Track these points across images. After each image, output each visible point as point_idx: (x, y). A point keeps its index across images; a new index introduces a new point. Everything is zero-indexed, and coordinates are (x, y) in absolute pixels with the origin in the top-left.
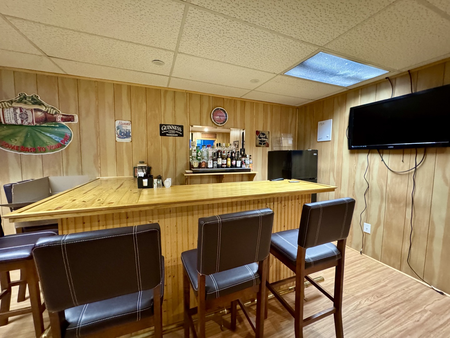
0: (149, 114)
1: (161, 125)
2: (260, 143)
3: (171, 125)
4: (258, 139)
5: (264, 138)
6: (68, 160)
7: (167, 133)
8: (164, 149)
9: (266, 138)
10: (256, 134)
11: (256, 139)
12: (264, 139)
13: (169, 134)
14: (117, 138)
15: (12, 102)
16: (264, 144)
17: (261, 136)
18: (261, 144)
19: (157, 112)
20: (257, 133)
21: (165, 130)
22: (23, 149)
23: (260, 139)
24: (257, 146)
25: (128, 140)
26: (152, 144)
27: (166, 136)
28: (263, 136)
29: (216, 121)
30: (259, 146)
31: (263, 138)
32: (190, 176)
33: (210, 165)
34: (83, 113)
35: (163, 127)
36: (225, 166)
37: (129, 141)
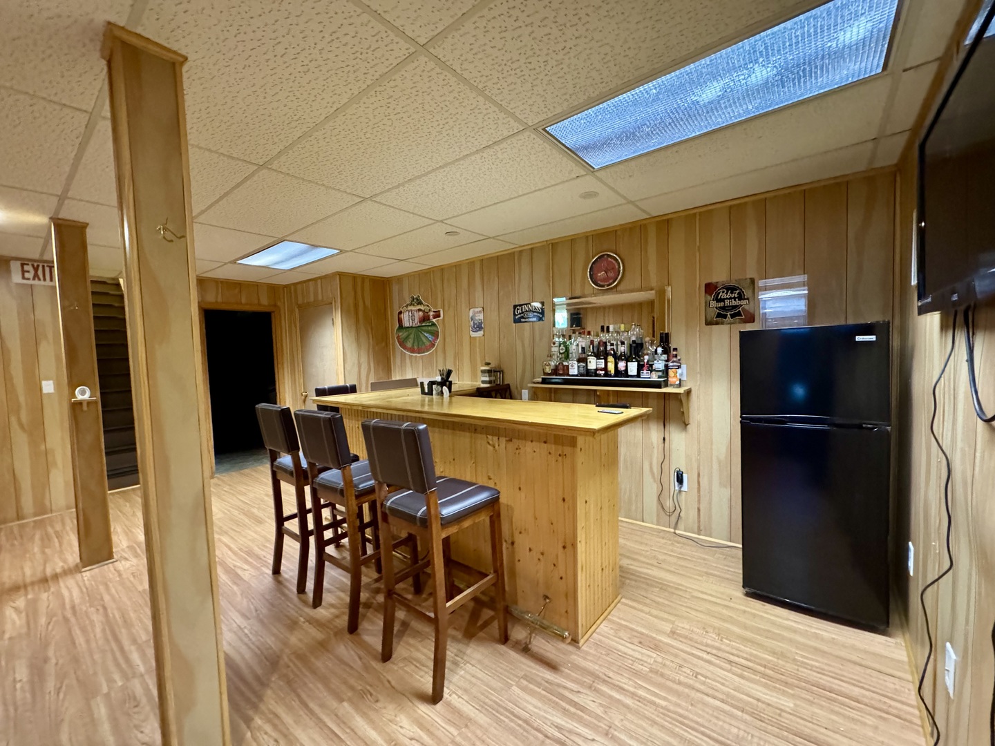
0: (501, 294)
1: (515, 307)
2: (719, 315)
3: (526, 304)
4: (714, 304)
5: (735, 298)
6: (437, 358)
7: (522, 317)
8: (519, 343)
9: (741, 297)
10: (706, 292)
11: (707, 304)
12: (737, 302)
13: (524, 318)
14: (471, 332)
15: (407, 306)
16: (732, 316)
17: (722, 295)
18: (725, 316)
19: (510, 288)
20: (710, 288)
21: (520, 314)
22: (412, 351)
23: (721, 304)
24: (708, 323)
25: (481, 333)
26: (504, 337)
27: (521, 322)
28: (732, 293)
29: (599, 282)
30: (717, 323)
31: (729, 299)
32: (555, 388)
33: (574, 370)
34: (446, 308)
35: (518, 309)
36: (603, 372)
37: (481, 335)
